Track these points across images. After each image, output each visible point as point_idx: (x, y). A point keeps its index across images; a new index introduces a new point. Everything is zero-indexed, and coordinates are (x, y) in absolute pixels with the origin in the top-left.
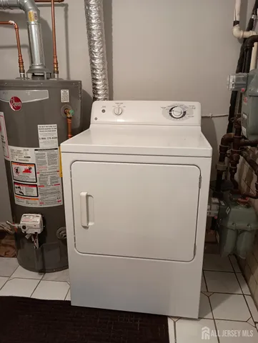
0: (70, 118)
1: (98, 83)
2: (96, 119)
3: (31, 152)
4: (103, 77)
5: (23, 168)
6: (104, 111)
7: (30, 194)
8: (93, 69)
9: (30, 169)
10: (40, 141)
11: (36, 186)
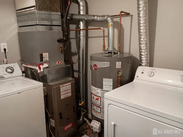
0: (120, 76)
1: (143, 56)
2: (138, 77)
3: (99, 90)
4: (146, 53)
5: (95, 97)
6: (143, 73)
7: (97, 111)
8: (140, 49)
9: (98, 98)
10: (104, 86)
11: (100, 107)
